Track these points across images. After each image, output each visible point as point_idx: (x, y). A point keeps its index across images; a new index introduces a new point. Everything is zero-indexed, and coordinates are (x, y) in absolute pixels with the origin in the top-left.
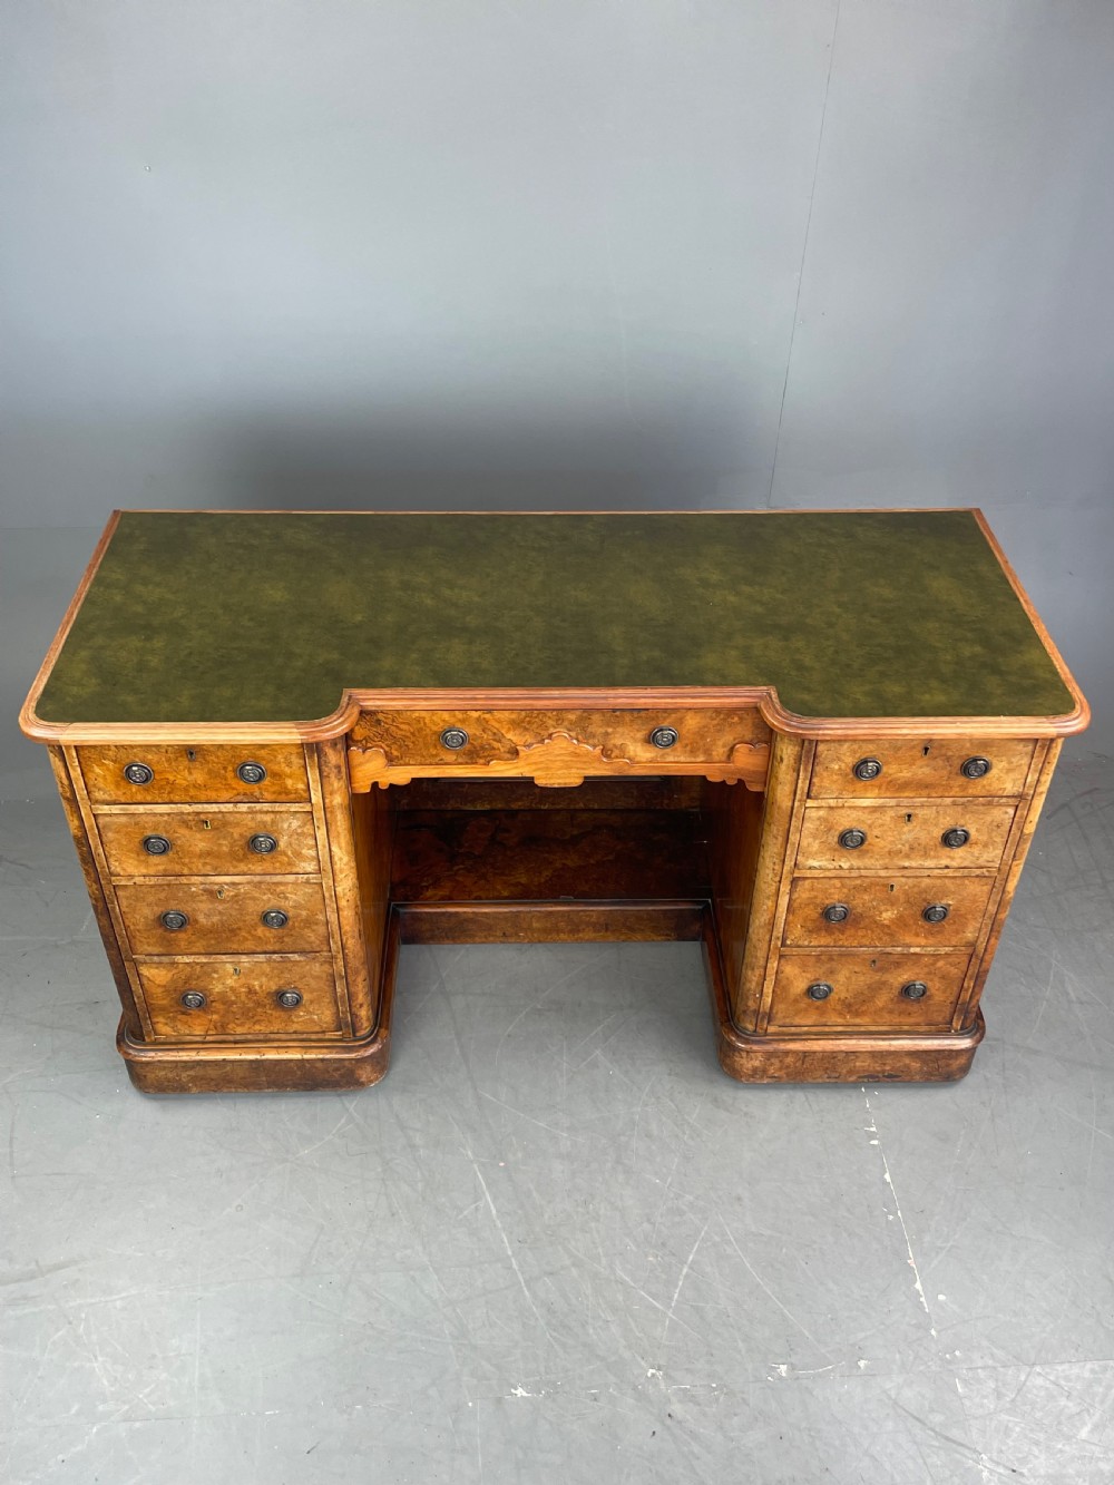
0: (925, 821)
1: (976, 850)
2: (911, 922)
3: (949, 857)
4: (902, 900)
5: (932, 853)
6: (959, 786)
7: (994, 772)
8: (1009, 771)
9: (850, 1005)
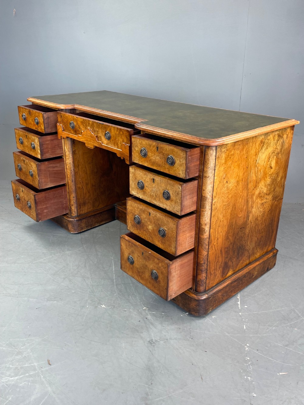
0: (158, 183)
1: (173, 203)
2: (156, 234)
3: (166, 204)
4: (153, 222)
5: (161, 200)
6: (168, 168)
7: (176, 165)
8: (181, 165)
9: (139, 272)
